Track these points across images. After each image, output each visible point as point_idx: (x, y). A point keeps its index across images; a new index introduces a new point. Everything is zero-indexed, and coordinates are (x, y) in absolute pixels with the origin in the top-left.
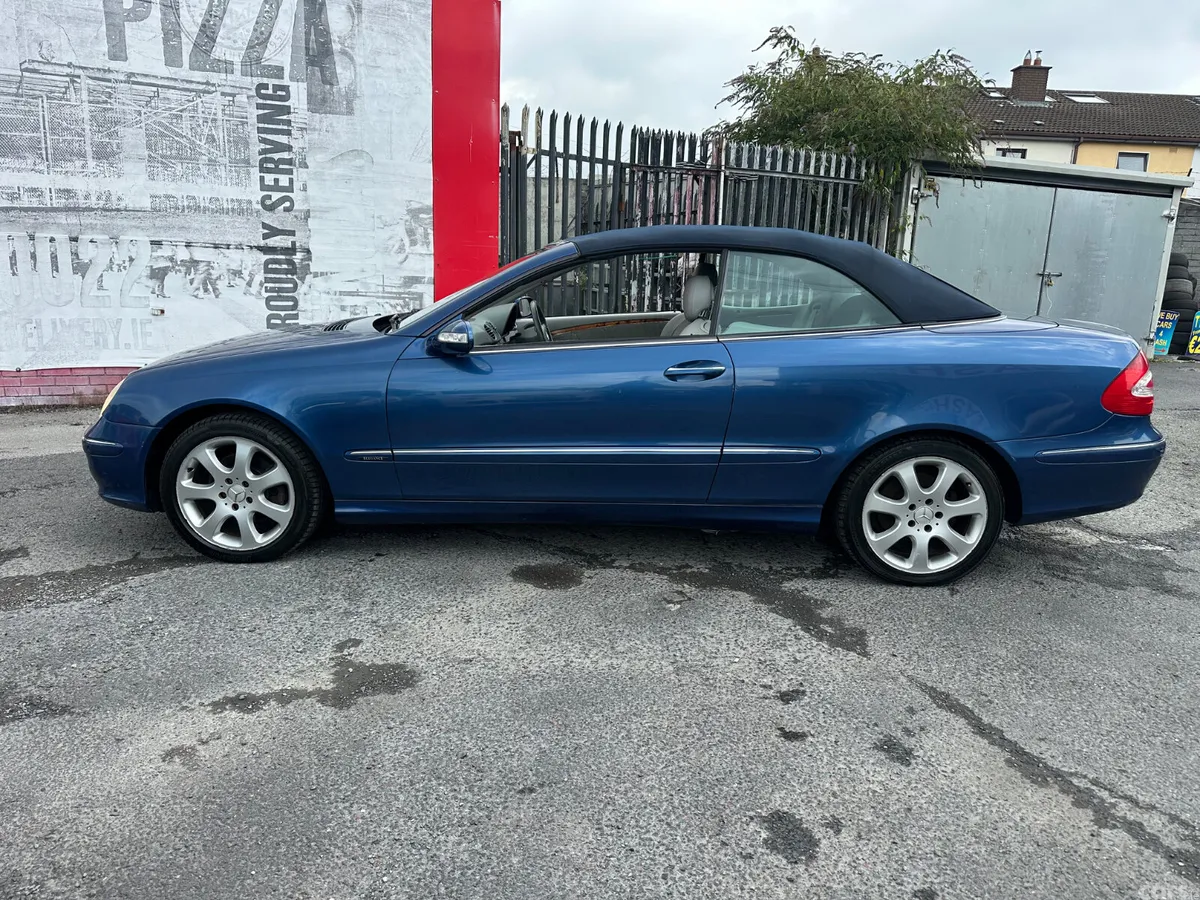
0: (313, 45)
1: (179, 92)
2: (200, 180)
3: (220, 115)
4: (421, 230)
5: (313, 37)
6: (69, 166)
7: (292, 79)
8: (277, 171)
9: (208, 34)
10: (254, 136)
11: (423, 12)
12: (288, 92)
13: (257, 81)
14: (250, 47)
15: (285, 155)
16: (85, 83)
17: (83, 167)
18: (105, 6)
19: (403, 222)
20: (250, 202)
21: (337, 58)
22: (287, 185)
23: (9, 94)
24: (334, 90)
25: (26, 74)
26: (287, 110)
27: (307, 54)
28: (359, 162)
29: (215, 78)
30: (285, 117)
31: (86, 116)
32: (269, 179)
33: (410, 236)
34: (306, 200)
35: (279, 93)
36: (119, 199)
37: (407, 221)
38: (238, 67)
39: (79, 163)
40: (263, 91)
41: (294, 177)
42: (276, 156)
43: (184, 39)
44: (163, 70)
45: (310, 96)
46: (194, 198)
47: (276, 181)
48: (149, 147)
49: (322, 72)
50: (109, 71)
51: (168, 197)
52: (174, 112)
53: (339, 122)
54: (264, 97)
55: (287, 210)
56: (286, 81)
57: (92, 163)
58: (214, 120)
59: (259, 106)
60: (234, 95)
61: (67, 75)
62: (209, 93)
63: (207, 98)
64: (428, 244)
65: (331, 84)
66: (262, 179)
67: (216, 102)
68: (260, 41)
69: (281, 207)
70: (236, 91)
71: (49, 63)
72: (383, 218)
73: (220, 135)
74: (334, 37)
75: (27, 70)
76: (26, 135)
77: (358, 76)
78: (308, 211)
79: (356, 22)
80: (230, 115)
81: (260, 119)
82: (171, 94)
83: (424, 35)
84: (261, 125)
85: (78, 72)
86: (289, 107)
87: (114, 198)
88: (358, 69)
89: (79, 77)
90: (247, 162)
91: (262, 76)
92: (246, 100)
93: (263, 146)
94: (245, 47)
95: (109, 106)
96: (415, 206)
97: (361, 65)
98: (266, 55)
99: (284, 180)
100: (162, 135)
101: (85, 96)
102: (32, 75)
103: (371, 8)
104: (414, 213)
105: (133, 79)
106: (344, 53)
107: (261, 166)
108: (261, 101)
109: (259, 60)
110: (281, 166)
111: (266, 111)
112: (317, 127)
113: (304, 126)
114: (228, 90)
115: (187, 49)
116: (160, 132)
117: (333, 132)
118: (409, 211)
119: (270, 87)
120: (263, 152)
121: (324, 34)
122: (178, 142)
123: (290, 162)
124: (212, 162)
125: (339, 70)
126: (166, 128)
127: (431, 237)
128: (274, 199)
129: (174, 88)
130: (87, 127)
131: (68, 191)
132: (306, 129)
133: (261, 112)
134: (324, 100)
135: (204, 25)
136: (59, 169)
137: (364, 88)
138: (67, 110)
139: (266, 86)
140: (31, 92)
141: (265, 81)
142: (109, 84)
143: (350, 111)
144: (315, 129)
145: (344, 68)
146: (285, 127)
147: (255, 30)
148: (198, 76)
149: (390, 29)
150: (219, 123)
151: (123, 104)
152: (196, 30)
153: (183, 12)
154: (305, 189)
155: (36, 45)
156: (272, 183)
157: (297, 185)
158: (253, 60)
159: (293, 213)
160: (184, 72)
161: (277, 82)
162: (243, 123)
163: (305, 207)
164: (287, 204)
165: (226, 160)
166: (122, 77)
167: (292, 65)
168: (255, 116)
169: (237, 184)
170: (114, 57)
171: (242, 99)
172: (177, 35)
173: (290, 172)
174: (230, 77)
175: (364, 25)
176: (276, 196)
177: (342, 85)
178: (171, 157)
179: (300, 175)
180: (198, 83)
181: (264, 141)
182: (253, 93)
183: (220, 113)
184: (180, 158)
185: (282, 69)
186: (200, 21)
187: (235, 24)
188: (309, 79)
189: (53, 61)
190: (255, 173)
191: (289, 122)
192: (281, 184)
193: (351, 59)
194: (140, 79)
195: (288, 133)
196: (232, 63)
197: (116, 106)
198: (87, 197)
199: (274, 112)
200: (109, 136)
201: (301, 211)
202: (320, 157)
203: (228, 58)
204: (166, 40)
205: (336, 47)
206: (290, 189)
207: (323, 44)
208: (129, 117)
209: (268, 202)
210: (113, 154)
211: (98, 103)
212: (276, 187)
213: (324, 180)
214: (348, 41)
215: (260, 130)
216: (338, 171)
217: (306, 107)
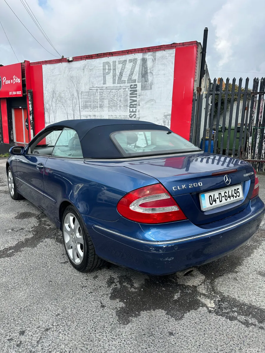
0: (143, 72)
1: (115, 90)
2: (117, 111)
3: (122, 95)
4: (167, 121)
5: (143, 70)
6: (96, 110)
7: (138, 82)
8: (133, 107)
9: (121, 74)
10: (129, 98)
11: (172, 55)
12: (137, 86)
13: (130, 84)
14: (129, 76)
15: (135, 103)
16: (99, 90)
17: (98, 110)
18: (103, 72)
19: (162, 119)
20: (127, 116)
21: (149, 74)
22: (135, 111)
23: (87, 95)
24: (148, 83)
25: (90, 90)
26: (136, 91)
27: (142, 75)
28: (152, 103)
29: (122, 85)
30: (136, 93)
31: (99, 98)
32: (131, 109)
33: (164, 123)
34: (139, 114)
35: (135, 86)
36: (103, 117)
37: (163, 119)
38: (126, 82)
39: (97, 109)
40: (131, 87)
41: (137, 108)
42: (133, 103)
43: (117, 77)
44: (112, 85)
45: (142, 86)
46: (116, 116)
47: (133, 110)
48: (109, 104)
49: (145, 79)
50: (103, 87)
51: (111, 115)
52: (114, 95)
53: (148, 92)
54: (131, 88)
55: (135, 117)
56: (137, 83)
57: (99, 109)
58: (121, 96)
59: (131, 91)
60: (125, 89)
61: (96, 89)
62: (121, 89)
63: (120, 90)
64: (169, 125)
65: (147, 82)
66: (130, 109)
67: (122, 90)
68: (132, 74)
69: (133, 117)
70: (126, 88)
71: (93, 87)
72: (157, 118)
73: (122, 99)
74: (148, 69)
75: (90, 89)
76: (89, 103)
77: (154, 79)
78: (139, 117)
79: (154, 63)
80: (124, 94)
81: (131, 94)
82: (113, 91)
83: (172, 62)
84: (130, 96)
85: (98, 88)
86: (137, 90)
87: (102, 116)
88: (154, 76)
89: (98, 89)
90: (127, 106)
91: (131, 83)
92: (128, 90)
93: (130, 101)
94: (128, 76)
95: (102, 95)
96: (166, 114)
97: (154, 75)
98: (133, 77)
99: (134, 110)
100: (111, 101)
101: (99, 94)
102: (91, 90)
103: (158, 58)
104: (166, 116)
105: (107, 88)
106: (151, 72)
107: (130, 106)
108: (131, 89)
109: (131, 78)
110: (134, 106)
111: (132, 92)
112: (143, 94)
113: (140, 94)
114: (124, 88)
115: (117, 79)
116: (111, 100)
117: (146, 95)
118: (164, 116)
119: (133, 85)
120: (131, 102)
121: (146, 68)
122: (114, 102)
123: (136, 105)
124: (120, 106)
125: (149, 77)
126: (112, 99)
127: (170, 123)
128: (132, 115)
129: (114, 89)
130: (99, 101)
131: (95, 115)
132: (140, 95)
133: (131, 92)
134: (145, 87)
135: (120, 72)
136: (94, 111)
137: (155, 81)
138: (96, 97)
139: (132, 85)
140: (90, 94)
141: (132, 84)
142: (103, 90)
143: (151, 89)
144: (142, 95)
145: (150, 77)
146: (136, 95)
147: (131, 71)
148: (119, 85)
149: (163, 63)
150: (122, 96)
151: (105, 94)
152: (119, 74)
153: (117, 70)
154: (139, 112)
155: (92, 84)
156: (132, 111)
157: (137, 111)
158: (130, 80)
159: (136, 118)
160: (116, 85)
161: (135, 84)
162: (127, 96)
163: (138, 117)
164: (135, 116)
165: (123, 106)
166: (105, 88)
167: (138, 78)
168: (129, 94)
169: (125, 111)
170: (104, 84)
171: (127, 89)
172: (115, 76)
173: (136, 107)
174: (125, 84)
175: (156, 63)
176: (132, 114)
177: (149, 82)
178: (112, 106)
179: (138, 108)
180: (119, 87)
181: (131, 100)
182: (129, 87)
183: (122, 94)
184: (114, 106)
185: (136, 80)
186: (120, 71)
187: (127, 71)
188: (142, 82)
189: (94, 87)
190: (129, 108)
191: (136, 94)
192: (134, 111)
193: (152, 74)
194: (108, 88)
195: (136, 97)
196: (125, 81)
197: (104, 95)
198: (98, 117)
199: (134, 91)
200: (102, 102)
201: (137, 117)
202: (143, 102)
203: (125, 80)
204: (113, 78)
205: (149, 71)
206: (135, 112)
207: (146, 71)
208: (106, 97)
209: (131, 116)
210: (103, 106)
211: (101, 95)
212: (133, 112)
213: (143, 109)
214: (152, 69)
215: (130, 97)
216: (147, 106)
217: (140, 89)
